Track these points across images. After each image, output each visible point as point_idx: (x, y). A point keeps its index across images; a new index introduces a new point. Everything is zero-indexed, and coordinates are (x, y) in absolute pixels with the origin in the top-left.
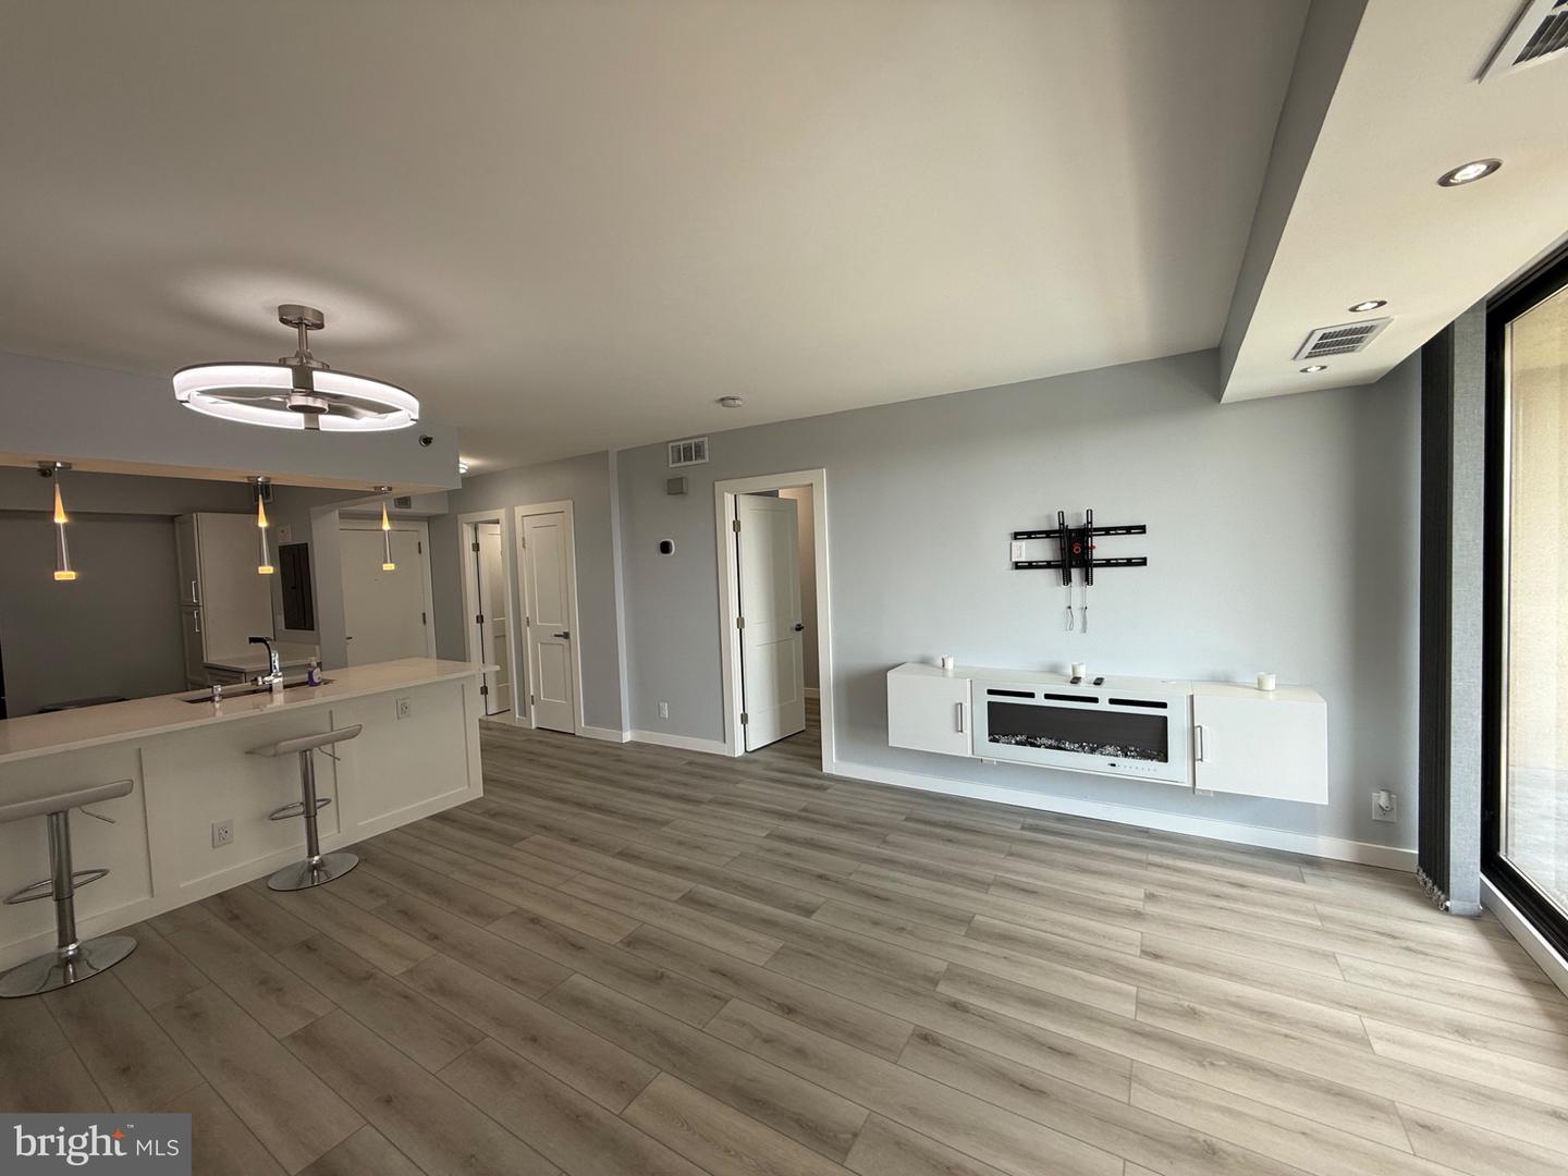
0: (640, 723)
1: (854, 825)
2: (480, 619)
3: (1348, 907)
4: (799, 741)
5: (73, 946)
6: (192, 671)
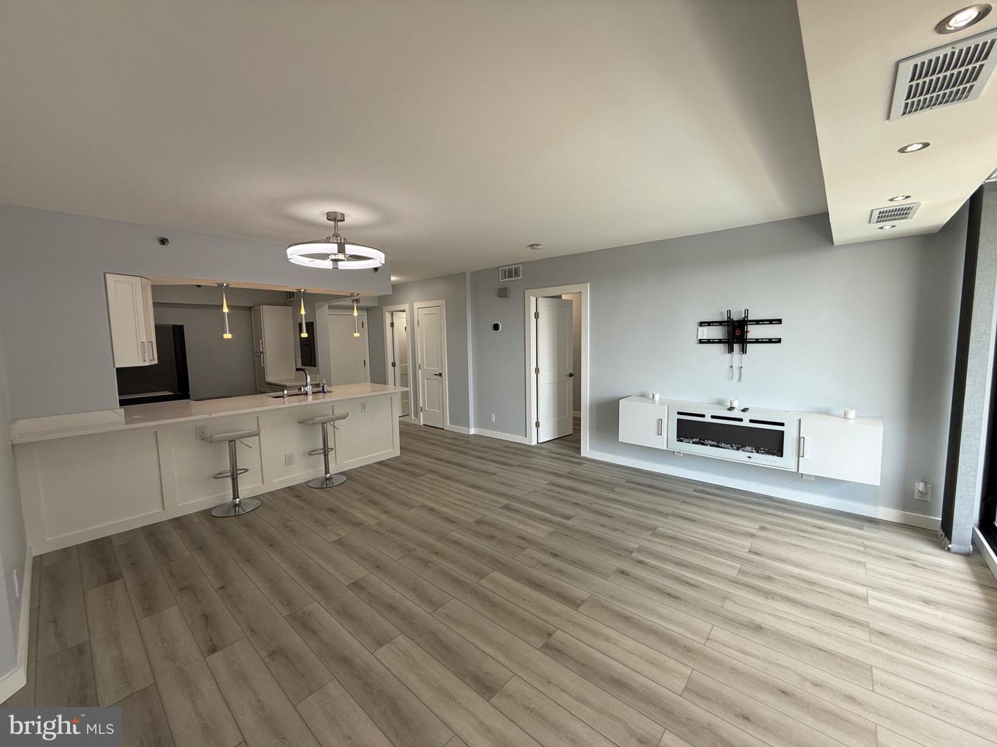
0: (479, 424)
1: (595, 482)
2: (394, 365)
3: (887, 543)
4: (569, 439)
5: (238, 500)
6: (260, 385)
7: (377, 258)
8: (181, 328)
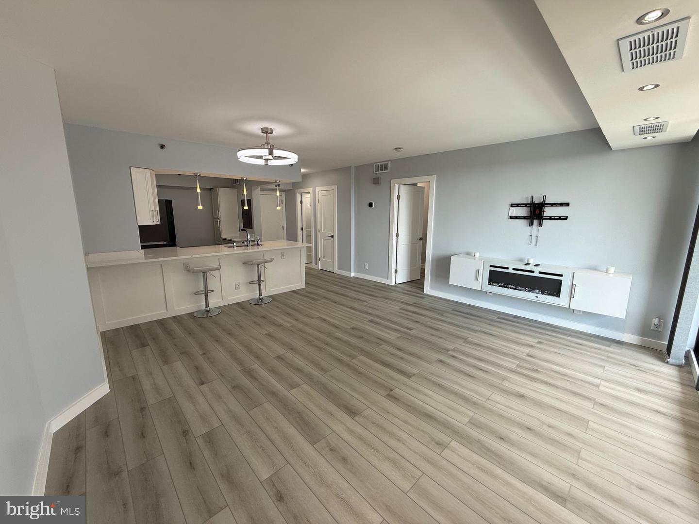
0: (358, 270)
2: (302, 229)
5: (208, 308)
6: (217, 240)
7: (293, 158)
8: (170, 202)
